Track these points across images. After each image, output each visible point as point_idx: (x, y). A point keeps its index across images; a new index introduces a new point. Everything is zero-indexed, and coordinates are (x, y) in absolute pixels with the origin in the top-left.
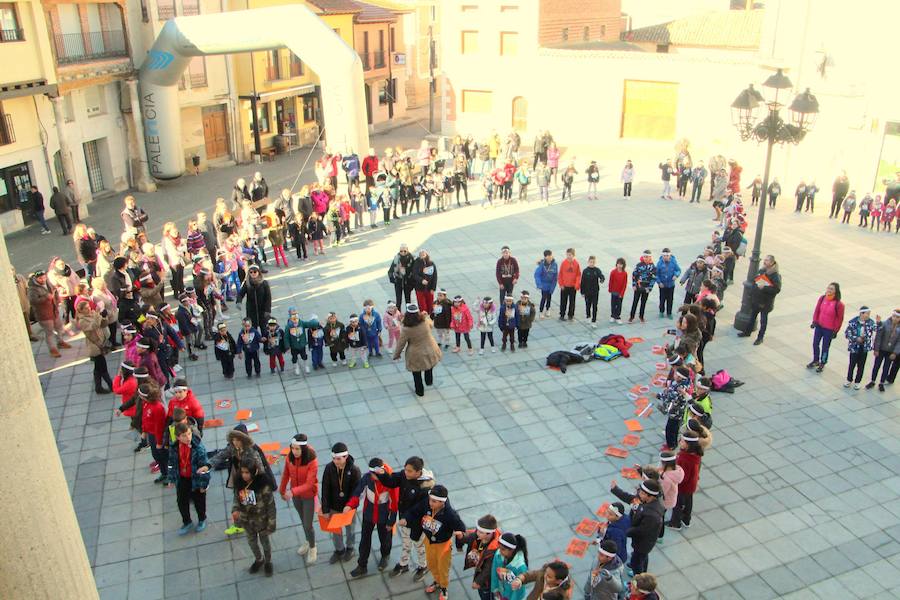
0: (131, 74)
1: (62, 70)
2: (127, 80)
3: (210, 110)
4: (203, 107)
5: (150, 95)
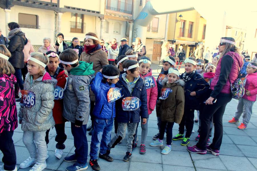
0: (132, 21)
1: (107, 10)
2: (130, 22)
3: (157, 43)
4: (154, 41)
5: (136, 29)
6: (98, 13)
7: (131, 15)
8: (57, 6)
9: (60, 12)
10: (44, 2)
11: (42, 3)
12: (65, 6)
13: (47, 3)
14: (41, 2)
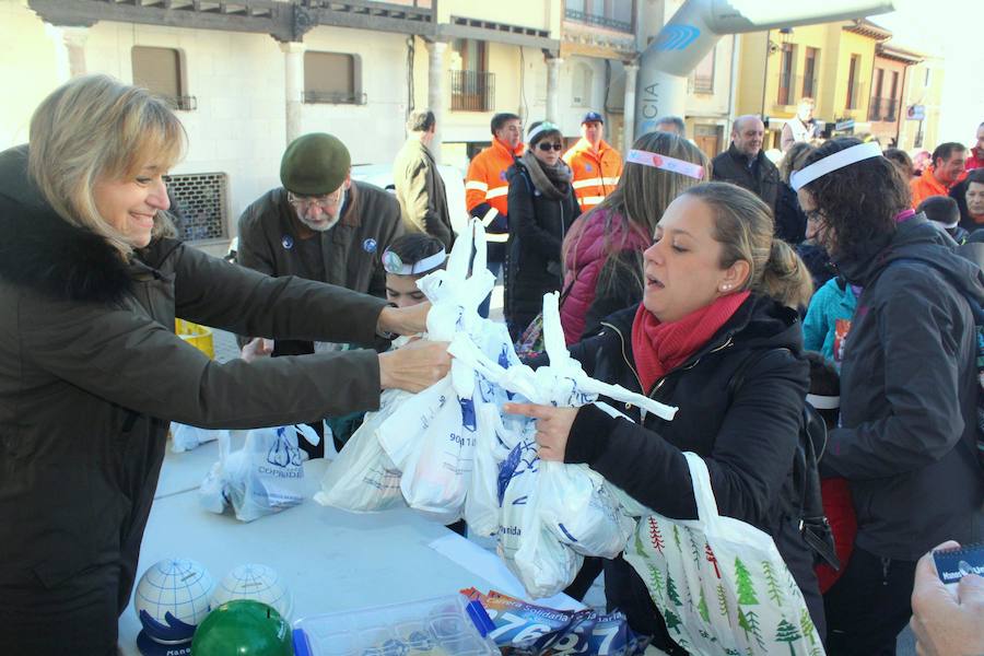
0: (634, 56)
1: (566, 24)
2: (626, 63)
3: (702, 131)
4: (696, 125)
5: (653, 86)
6: (544, 34)
7: (632, 37)
8: (432, 19)
9: (441, 39)
10: (395, 5)
11: (390, 12)
12: (452, 17)
13: (402, 10)
14: (385, 8)
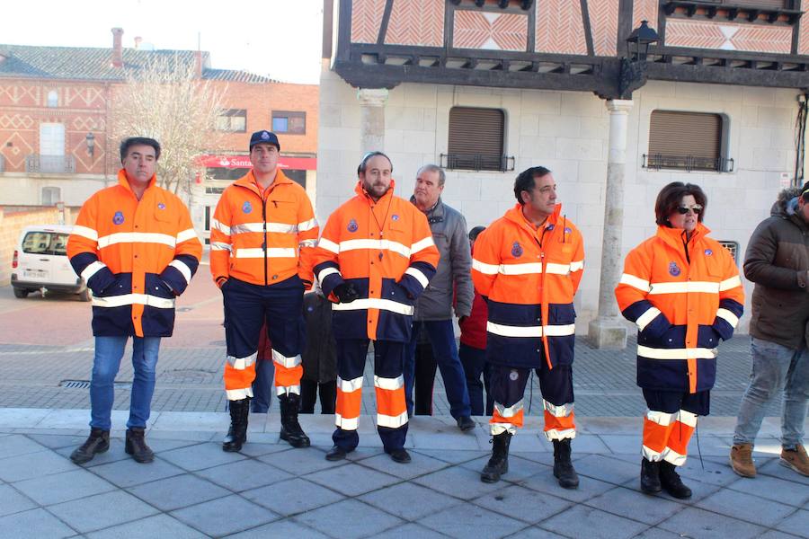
10: (763, 54)
11: (756, 62)
13: (774, 60)
14: (749, 58)
